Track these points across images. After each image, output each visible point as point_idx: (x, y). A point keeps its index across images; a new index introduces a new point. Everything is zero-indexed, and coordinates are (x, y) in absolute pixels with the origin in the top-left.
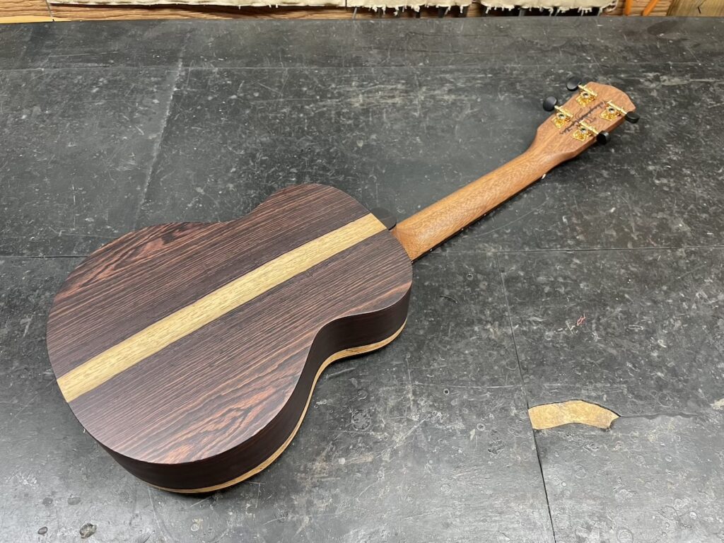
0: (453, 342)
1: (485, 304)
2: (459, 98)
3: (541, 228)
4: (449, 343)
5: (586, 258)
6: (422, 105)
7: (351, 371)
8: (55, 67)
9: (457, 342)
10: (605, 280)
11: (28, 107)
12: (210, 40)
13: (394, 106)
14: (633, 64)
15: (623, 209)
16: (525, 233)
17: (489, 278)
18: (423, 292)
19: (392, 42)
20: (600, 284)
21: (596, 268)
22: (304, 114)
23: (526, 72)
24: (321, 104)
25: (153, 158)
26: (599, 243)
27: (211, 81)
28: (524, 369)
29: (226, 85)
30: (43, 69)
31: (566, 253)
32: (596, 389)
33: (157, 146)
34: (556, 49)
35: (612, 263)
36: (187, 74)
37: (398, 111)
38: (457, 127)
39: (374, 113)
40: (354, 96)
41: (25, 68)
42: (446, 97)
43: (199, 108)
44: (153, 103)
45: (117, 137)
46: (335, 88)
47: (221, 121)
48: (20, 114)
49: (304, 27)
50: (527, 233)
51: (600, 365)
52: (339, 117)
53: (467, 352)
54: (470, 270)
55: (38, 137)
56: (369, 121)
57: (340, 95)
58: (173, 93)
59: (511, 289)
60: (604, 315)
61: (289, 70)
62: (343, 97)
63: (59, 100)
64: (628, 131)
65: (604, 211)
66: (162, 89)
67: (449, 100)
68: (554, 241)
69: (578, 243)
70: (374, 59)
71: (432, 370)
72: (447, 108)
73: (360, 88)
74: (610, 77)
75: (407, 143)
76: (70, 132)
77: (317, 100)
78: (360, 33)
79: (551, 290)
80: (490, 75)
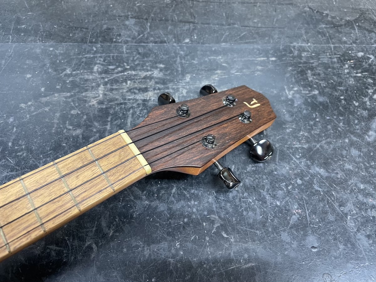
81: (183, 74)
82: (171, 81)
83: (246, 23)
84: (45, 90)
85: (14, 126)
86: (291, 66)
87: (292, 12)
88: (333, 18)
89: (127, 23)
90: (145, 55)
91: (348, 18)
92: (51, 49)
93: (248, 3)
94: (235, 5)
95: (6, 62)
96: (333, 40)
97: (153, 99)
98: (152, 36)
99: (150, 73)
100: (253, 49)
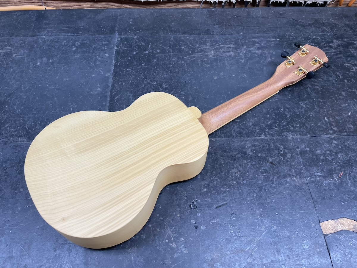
0: (277, 187)
1: (291, 166)
2: (263, 52)
3: (314, 124)
4: (275, 188)
5: (339, 140)
6: (245, 56)
7: (226, 204)
8: (51, 36)
9: (279, 187)
10: (350, 152)
11: (39, 58)
12: (130, 21)
13: (230, 57)
14: (350, 33)
15: (355, 113)
16: (306, 127)
17: (291, 151)
18: (258, 159)
19: (225, 21)
20: (348, 154)
21: (345, 146)
22: (184, 62)
23: (296, 38)
24: (192, 56)
25: (109, 86)
26: (345, 132)
27: (134, 43)
28: (315, 202)
29: (142, 45)
30: (45, 37)
31: (329, 138)
32: (352, 212)
33: (111, 80)
34: (310, 25)
35: (353, 143)
36: (121, 39)
37: (233, 59)
38: (264, 68)
39: (220, 60)
40: (209, 51)
41: (35, 36)
42: (257, 52)
43: (129, 58)
44: (106, 56)
45: (89, 75)
46: (199, 47)
47: (142, 66)
48: (36, 62)
49: (178, 13)
50: (308, 126)
51: (353, 198)
52: (203, 63)
53: (285, 193)
54: (281, 147)
55: (47, 75)
56: (218, 65)
57: (202, 51)
58: (115, 51)
59: (303, 158)
60: (352, 172)
61: (173, 37)
62: (203, 52)
63: (56, 54)
64: (352, 70)
65: (346, 114)
66: (109, 48)
67: (258, 53)
68: (322, 131)
69: (335, 132)
70: (217, 31)
71: (268, 203)
72: (258, 58)
73: (212, 47)
74: (340, 41)
75: (240, 77)
76: (64, 72)
77: (190, 54)
78: (208, 16)
79: (324, 158)
80: (278, 39)
81: (243, 45)
82: (239, 48)
83: (265, 26)
84: (192, 52)
85: (185, 64)
86: (286, 42)
87: (285, 21)
88: (303, 23)
89: (215, 27)
90: (226, 39)
91: (309, 23)
92: (188, 38)
93: (265, 17)
94: (259, 18)
95: (172, 43)
96: (303, 32)
97: (233, 54)
98: (227, 32)
99: (229, 46)
100: (270, 36)
